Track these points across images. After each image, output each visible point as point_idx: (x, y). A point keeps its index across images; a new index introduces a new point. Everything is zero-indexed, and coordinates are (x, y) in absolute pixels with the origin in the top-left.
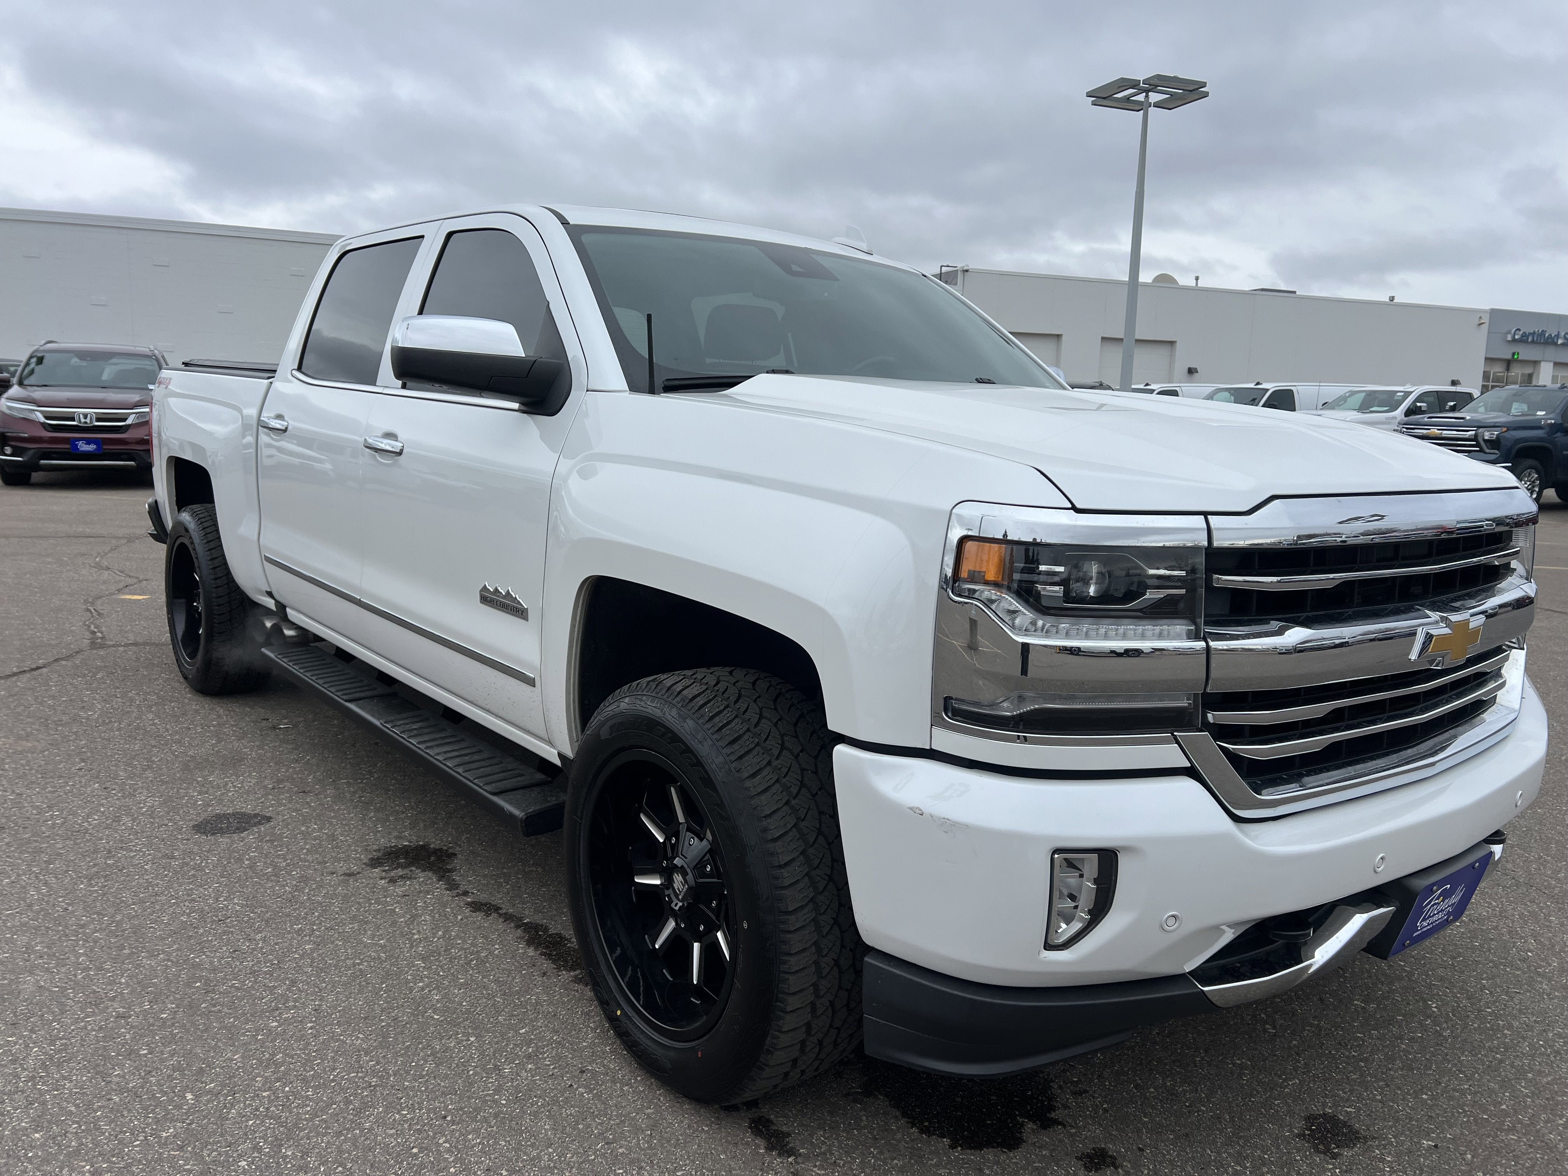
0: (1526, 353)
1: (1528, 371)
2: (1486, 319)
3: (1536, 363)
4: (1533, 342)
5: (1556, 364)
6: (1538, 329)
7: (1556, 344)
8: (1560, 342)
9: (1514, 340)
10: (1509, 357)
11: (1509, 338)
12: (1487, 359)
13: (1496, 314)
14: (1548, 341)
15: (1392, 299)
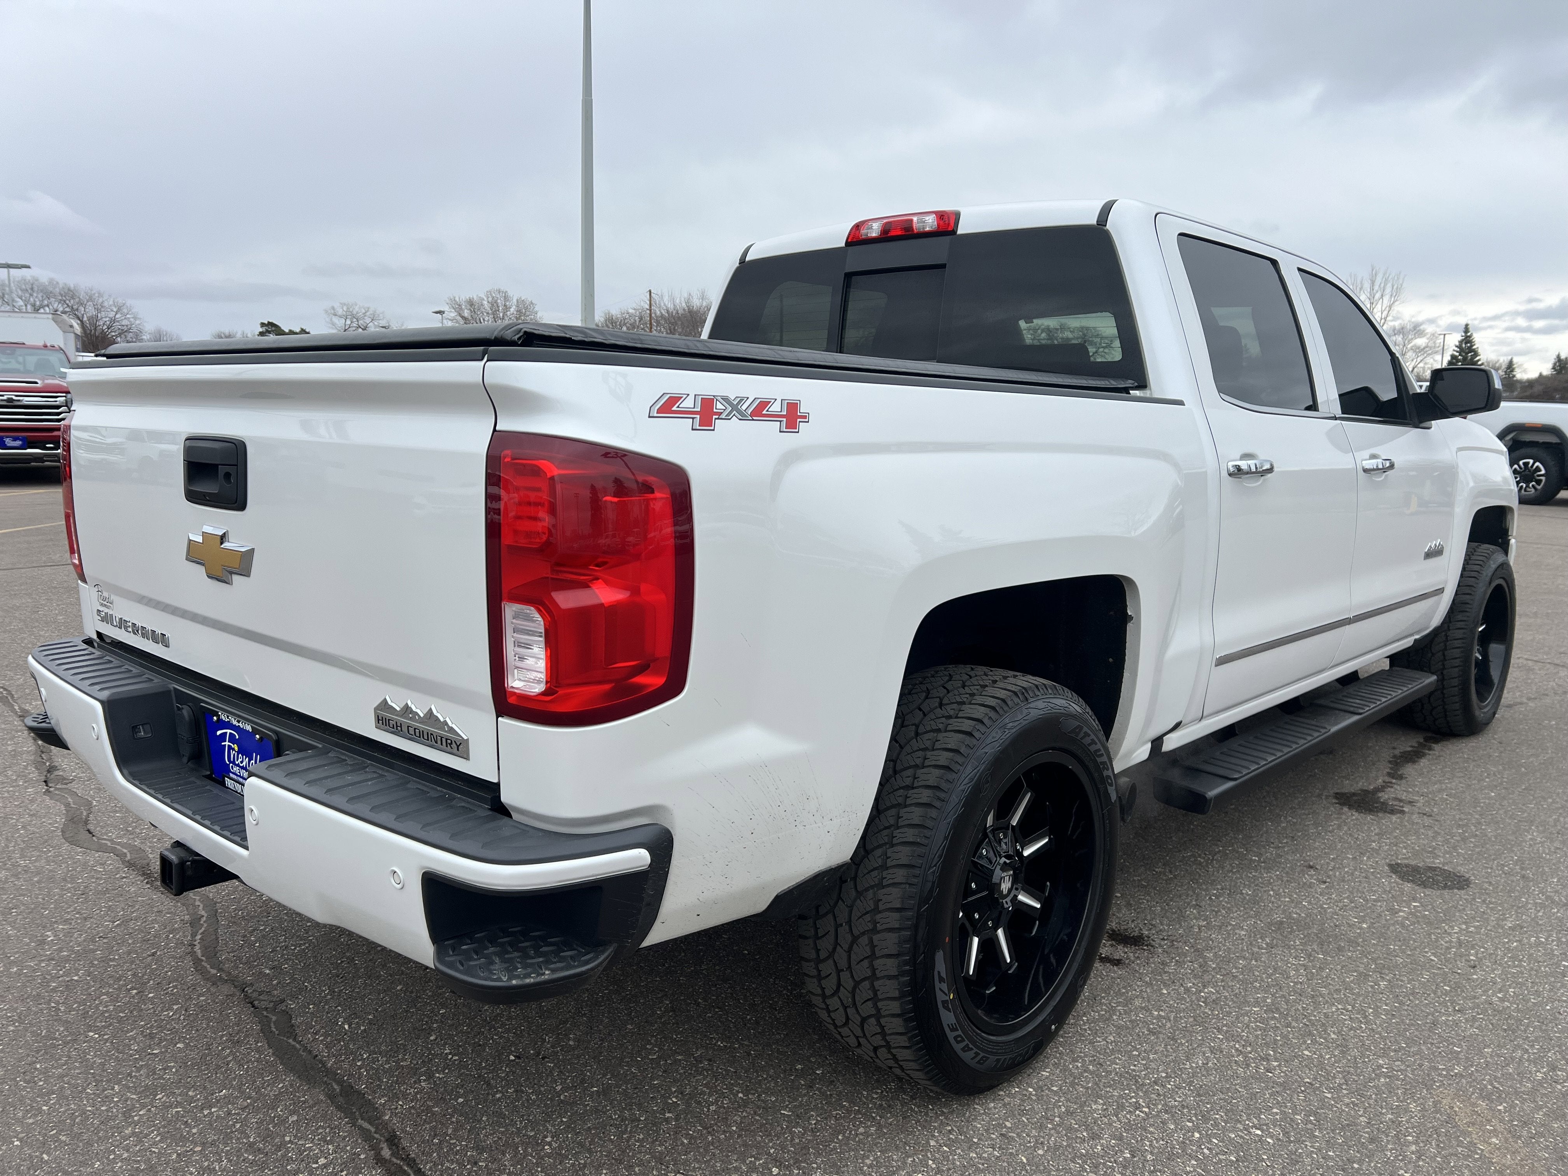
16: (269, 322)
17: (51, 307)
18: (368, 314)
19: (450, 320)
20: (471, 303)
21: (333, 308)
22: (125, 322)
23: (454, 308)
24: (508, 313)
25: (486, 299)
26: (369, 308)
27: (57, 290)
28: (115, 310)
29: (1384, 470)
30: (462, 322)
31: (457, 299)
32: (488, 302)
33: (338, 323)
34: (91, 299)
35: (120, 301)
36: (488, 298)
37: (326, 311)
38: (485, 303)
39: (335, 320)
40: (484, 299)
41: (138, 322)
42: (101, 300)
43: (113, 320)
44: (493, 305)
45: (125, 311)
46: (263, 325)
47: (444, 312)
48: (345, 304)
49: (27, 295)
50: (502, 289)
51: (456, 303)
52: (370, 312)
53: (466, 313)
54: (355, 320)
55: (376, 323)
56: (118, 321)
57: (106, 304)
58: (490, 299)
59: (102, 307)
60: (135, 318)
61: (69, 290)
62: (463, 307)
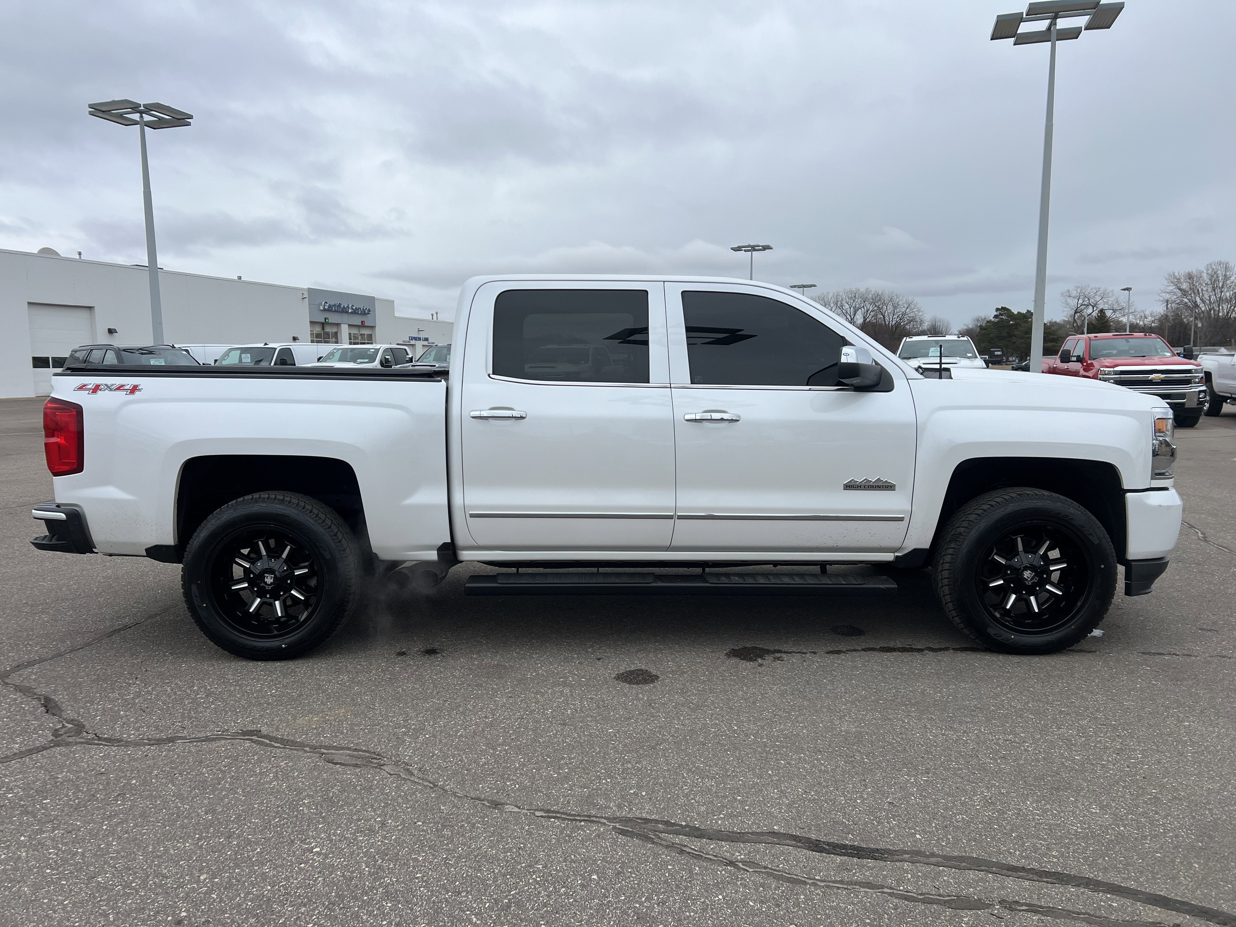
0: (333, 318)
1: (335, 330)
2: (306, 295)
3: (338, 325)
4: (335, 311)
5: (349, 325)
6: (337, 302)
7: (347, 312)
8: (350, 311)
9: (325, 310)
10: (323, 321)
11: (322, 308)
12: (310, 322)
13: (313, 293)
14: (344, 311)
15: (240, 278)
16: (1002, 307)
17: (865, 308)
18: (1099, 293)
19: (1168, 293)
20: (1190, 277)
21: (1068, 291)
22: (911, 315)
23: (1173, 282)
24: (1228, 282)
25: (1205, 271)
26: (1099, 289)
27: (870, 296)
28: (906, 306)
29: (732, 421)
30: (1179, 293)
31: (1176, 274)
32: (1208, 274)
33: (1072, 303)
34: (891, 300)
35: (910, 299)
36: (1208, 270)
37: (1062, 294)
38: (1205, 275)
39: (1069, 300)
40: (1203, 272)
41: (920, 314)
42: (898, 300)
43: (904, 314)
44: (1212, 276)
45: (913, 306)
46: (997, 310)
47: (1131, 289)
48: (1079, 287)
49: (852, 301)
50: (1223, 261)
51: (1175, 277)
52: (1101, 291)
53: (1185, 286)
54: (1086, 299)
55: (1105, 300)
56: (908, 314)
57: (900, 303)
58: (1210, 272)
59: (898, 305)
60: (919, 311)
61: (878, 295)
62: (1182, 281)
